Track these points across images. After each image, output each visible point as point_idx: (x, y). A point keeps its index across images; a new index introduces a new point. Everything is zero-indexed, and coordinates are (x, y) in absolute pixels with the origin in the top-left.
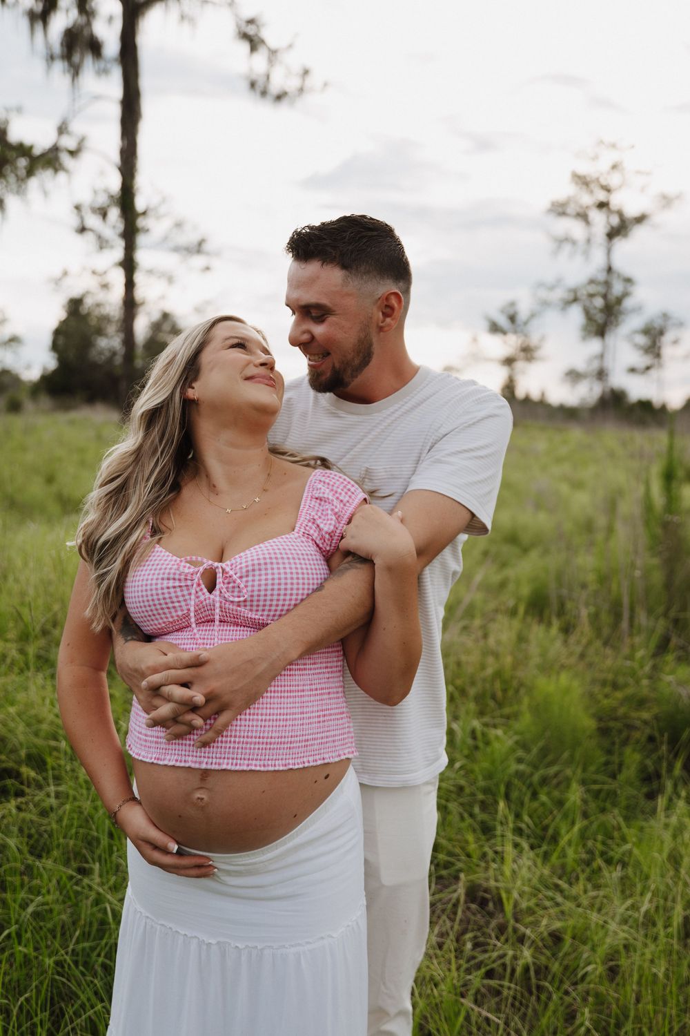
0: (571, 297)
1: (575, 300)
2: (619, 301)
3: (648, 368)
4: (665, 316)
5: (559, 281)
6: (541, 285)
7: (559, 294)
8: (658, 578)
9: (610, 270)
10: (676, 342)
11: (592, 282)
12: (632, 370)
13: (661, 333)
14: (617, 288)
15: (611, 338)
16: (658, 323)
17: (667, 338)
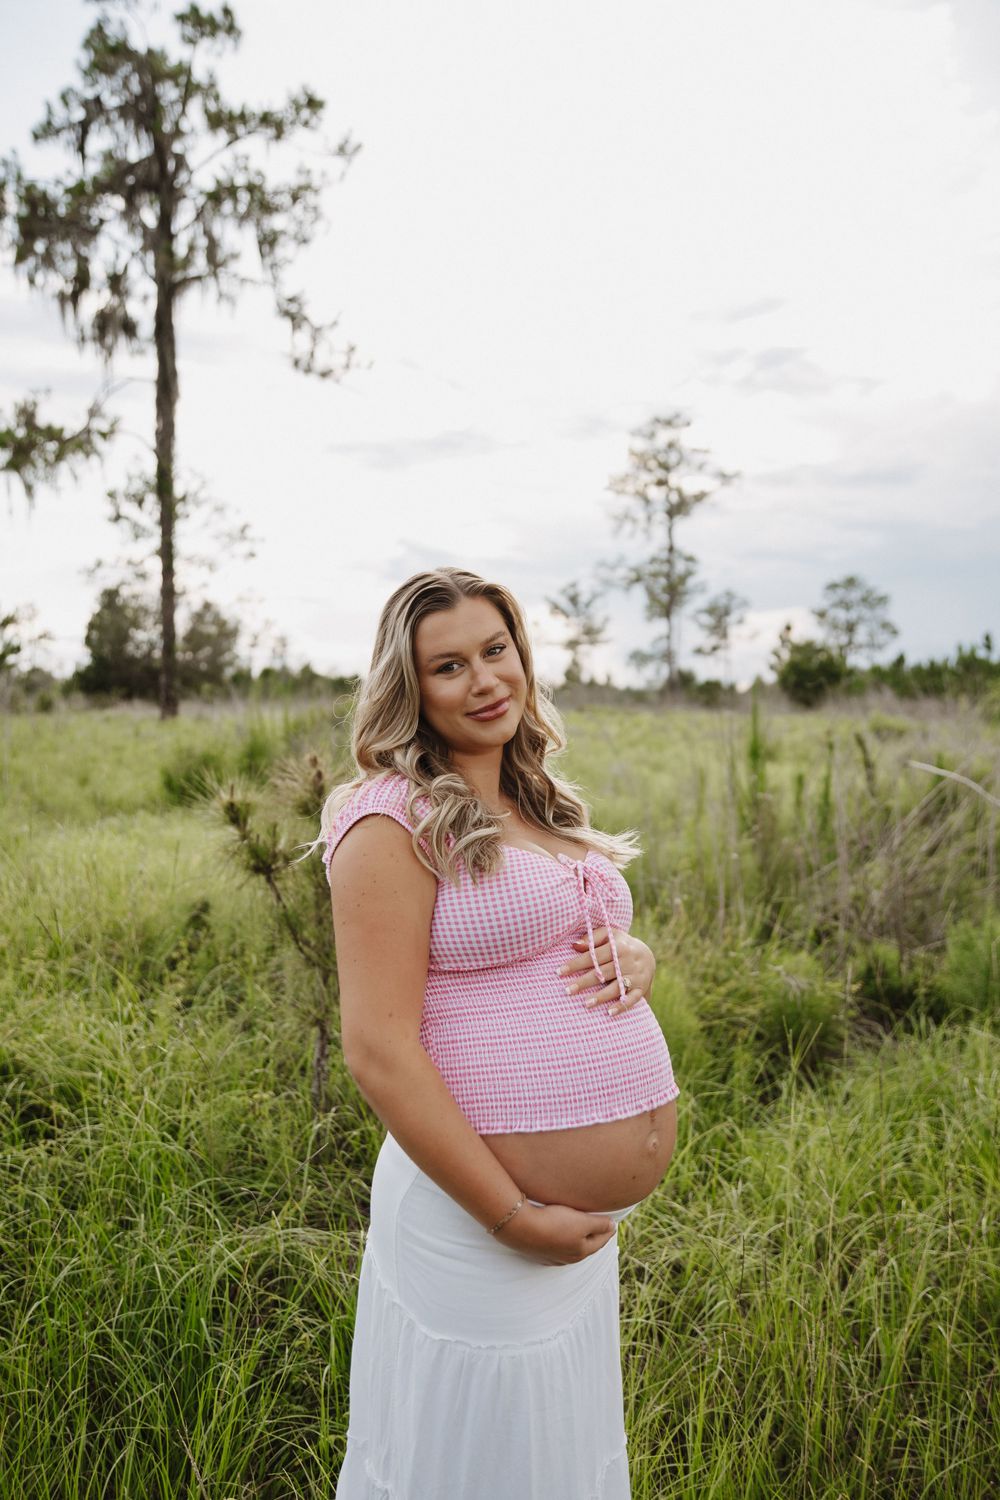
0: (633, 575)
1: (638, 579)
2: (683, 579)
3: (715, 649)
4: (729, 595)
5: (621, 560)
6: (602, 564)
7: (622, 572)
8: (751, 862)
9: (671, 549)
10: (741, 621)
11: (653, 560)
12: (699, 651)
13: (727, 612)
14: (680, 567)
15: (675, 619)
16: (723, 602)
17: (732, 618)
